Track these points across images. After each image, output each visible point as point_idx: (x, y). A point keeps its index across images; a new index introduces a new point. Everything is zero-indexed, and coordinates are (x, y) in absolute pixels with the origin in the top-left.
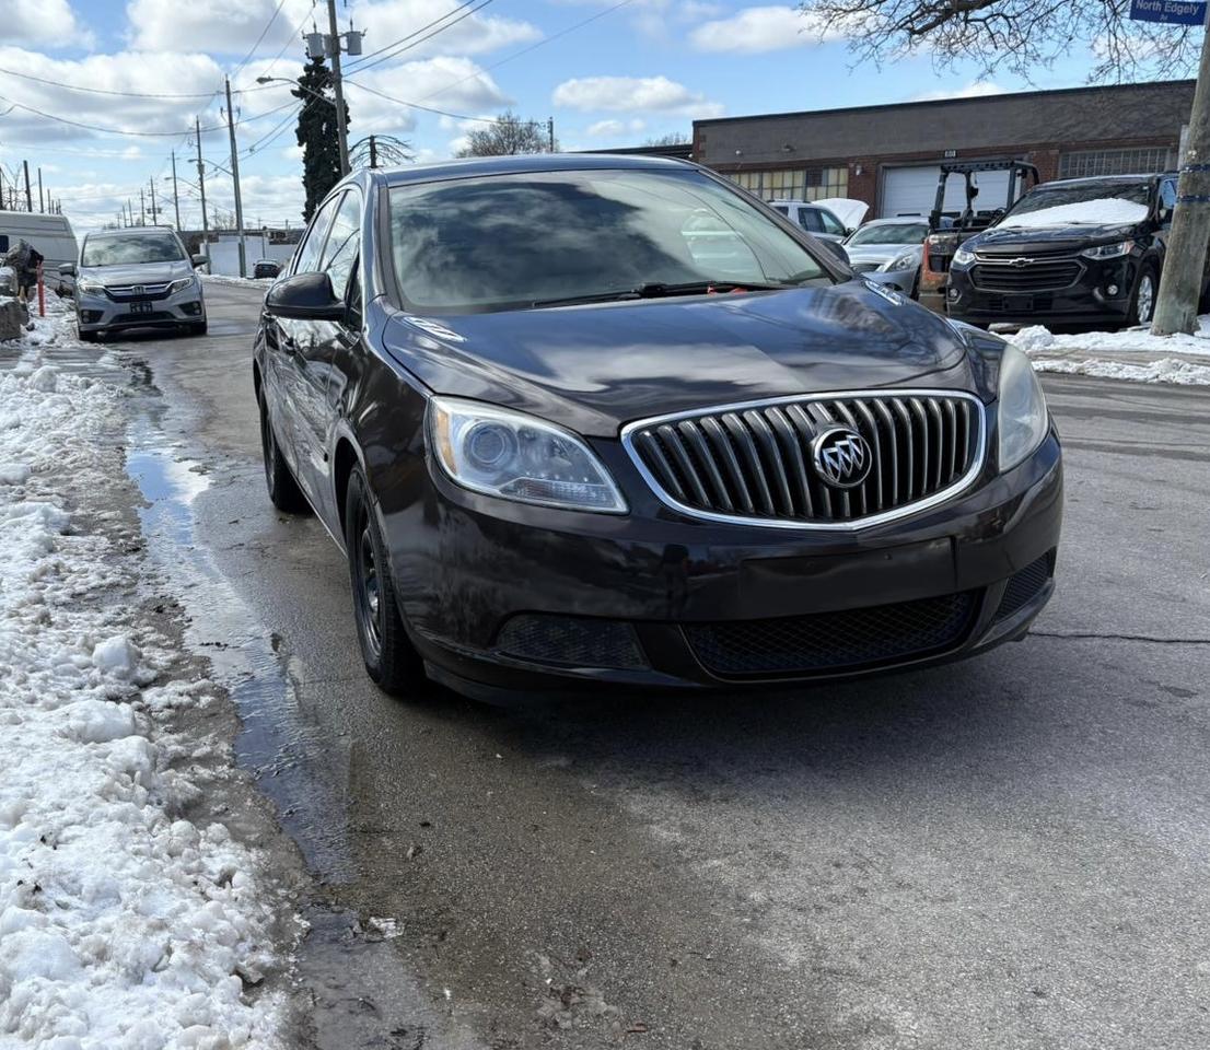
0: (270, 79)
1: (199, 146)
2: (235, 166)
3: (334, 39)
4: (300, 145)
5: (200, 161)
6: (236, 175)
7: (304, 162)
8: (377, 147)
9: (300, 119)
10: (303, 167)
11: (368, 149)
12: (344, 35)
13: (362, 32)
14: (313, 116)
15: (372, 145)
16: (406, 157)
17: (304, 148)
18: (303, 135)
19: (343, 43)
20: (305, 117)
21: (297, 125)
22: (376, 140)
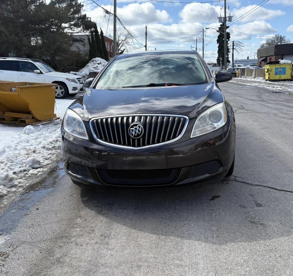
0: (209, 28)
1: (196, 44)
2: (203, 49)
3: (225, 18)
4: (217, 43)
5: (196, 47)
6: (203, 51)
7: (218, 47)
8: (234, 44)
9: (218, 37)
10: (218, 48)
11: (232, 44)
12: (228, 17)
13: (232, 16)
14: (221, 36)
15: (233, 43)
16: (242, 46)
17: (218, 44)
18: (218, 41)
19: (227, 19)
20: (219, 37)
21: (217, 39)
22: (234, 42)
